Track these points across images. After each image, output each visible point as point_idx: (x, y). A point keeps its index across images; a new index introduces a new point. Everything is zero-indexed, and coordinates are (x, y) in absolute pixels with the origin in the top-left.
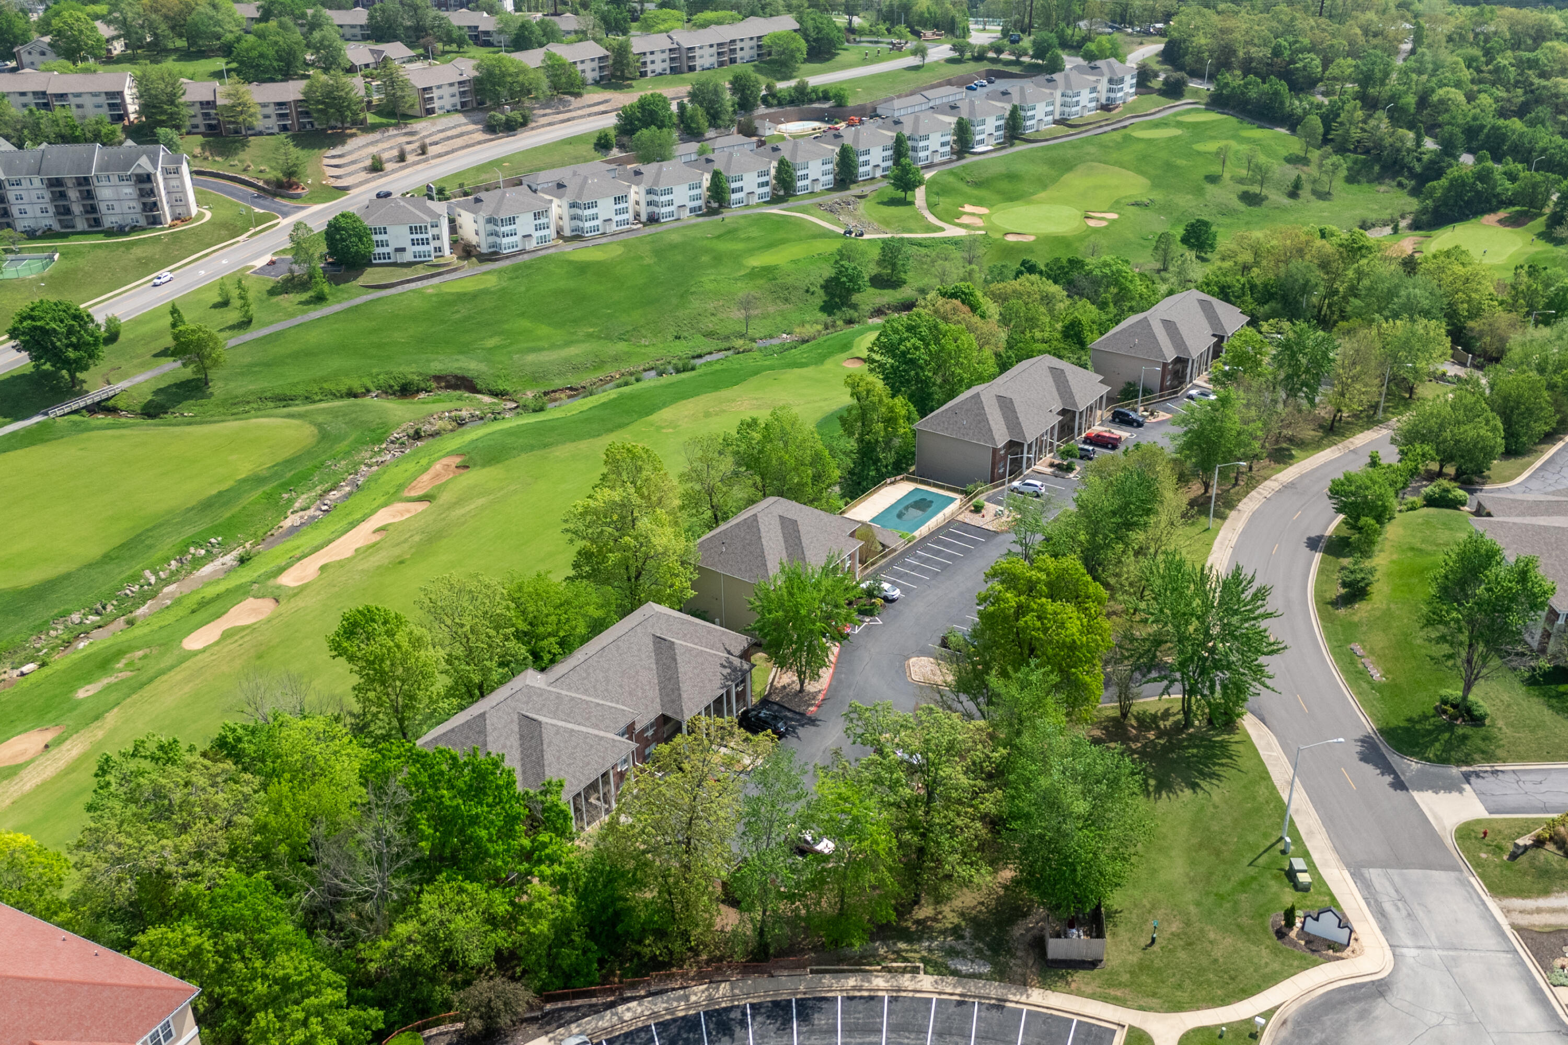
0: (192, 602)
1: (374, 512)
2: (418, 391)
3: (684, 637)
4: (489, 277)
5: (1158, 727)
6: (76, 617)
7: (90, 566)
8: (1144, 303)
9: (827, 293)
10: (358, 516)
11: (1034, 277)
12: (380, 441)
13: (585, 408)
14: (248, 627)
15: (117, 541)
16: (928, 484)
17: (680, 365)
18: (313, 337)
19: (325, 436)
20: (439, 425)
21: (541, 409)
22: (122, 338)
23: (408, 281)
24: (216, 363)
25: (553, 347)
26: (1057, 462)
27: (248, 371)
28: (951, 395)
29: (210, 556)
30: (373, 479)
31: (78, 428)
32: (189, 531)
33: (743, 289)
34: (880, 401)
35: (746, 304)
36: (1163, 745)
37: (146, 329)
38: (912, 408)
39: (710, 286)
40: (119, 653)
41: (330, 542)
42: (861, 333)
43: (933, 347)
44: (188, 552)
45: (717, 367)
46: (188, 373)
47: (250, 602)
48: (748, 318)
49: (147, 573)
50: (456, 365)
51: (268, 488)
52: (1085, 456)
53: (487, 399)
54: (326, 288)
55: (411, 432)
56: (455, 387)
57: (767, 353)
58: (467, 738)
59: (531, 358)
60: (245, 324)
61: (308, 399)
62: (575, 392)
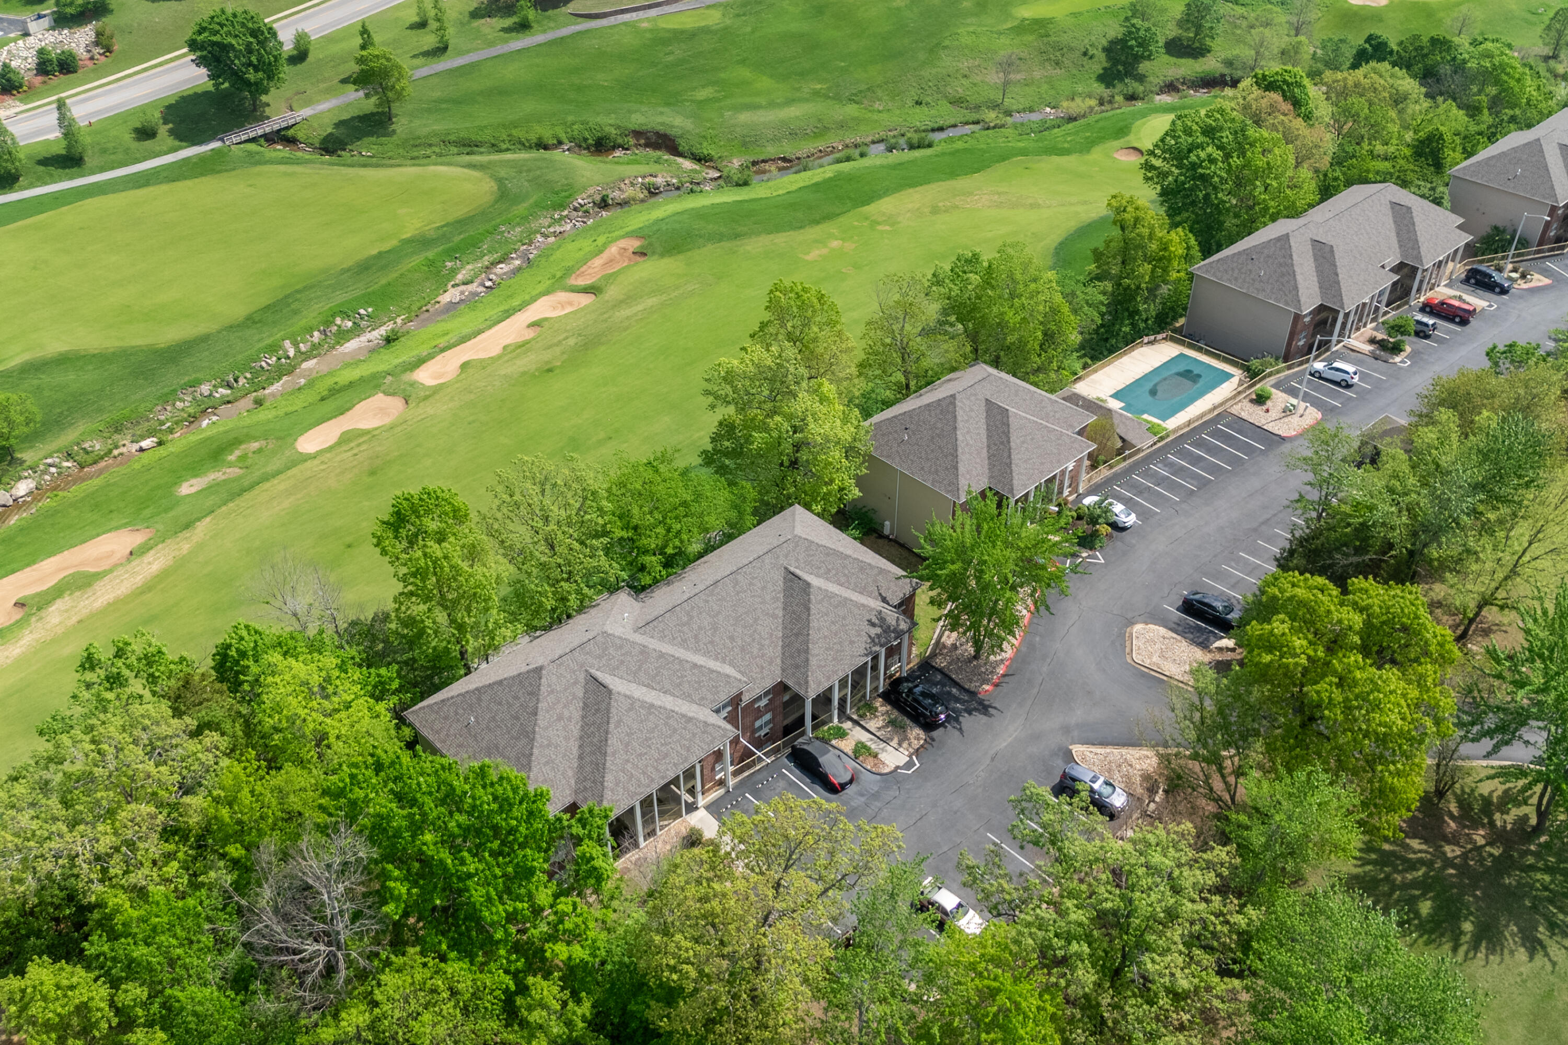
0: (322, 387)
1: (534, 299)
2: (614, 148)
3: (826, 576)
4: (712, 12)
5: (1492, 823)
6: (205, 389)
7: (231, 328)
8: (1532, 113)
9: (1109, 58)
10: (516, 302)
11: (1385, 66)
12: (561, 206)
13: (794, 187)
14: (368, 432)
15: (264, 301)
16: (1200, 350)
17: (915, 141)
18: (512, 72)
19: (504, 195)
20: (629, 192)
21: (746, 184)
22: (311, 58)
23: (623, 12)
24: (399, 96)
25: (772, 105)
26: (1380, 336)
27: (435, 107)
28: (1248, 228)
29: (357, 330)
30: (546, 254)
31: (254, 160)
32: (340, 297)
33: (1006, 46)
34: (1151, 237)
35: (1007, 66)
36: (1495, 859)
37: (336, 49)
38: (1193, 241)
39: (966, 40)
40: (236, 442)
41: (480, 332)
42: (1144, 114)
43: (1236, 161)
44: (333, 322)
45: (960, 145)
46: (370, 105)
47: (379, 399)
48: (1006, 84)
49: (287, 344)
50: (660, 119)
51: (430, 254)
52: (1422, 333)
53: (687, 164)
54: (531, 14)
55: (598, 198)
56: (655, 146)
57: (1023, 130)
58: (516, 698)
59: (744, 117)
60: (441, 50)
61: (495, 147)
62: (788, 163)
